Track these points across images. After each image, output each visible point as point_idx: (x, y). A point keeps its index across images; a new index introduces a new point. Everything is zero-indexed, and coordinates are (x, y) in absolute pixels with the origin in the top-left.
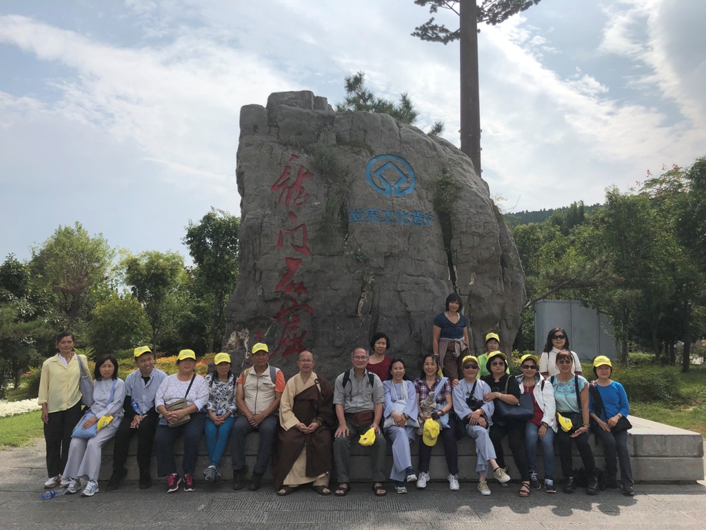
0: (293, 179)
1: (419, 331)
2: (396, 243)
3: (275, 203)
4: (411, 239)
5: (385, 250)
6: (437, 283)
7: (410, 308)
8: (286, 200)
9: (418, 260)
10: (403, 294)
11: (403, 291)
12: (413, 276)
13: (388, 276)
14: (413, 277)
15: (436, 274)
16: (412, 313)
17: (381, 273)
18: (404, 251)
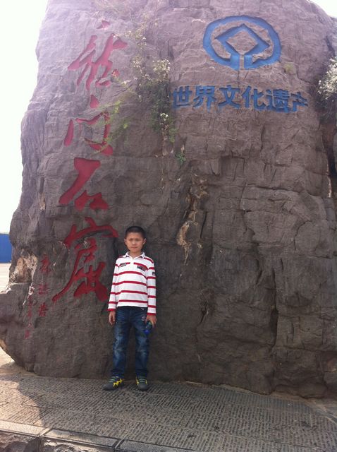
0: (99, 52)
1: (270, 274)
2: (241, 137)
3: (73, 84)
4: (267, 133)
5: (221, 147)
6: (305, 201)
7: (258, 237)
8: (87, 81)
9: (277, 165)
10: (248, 215)
11: (250, 211)
12: (267, 188)
13: (226, 187)
14: (265, 190)
15: (304, 186)
16: (261, 246)
17: (215, 183)
18: (252, 149)
